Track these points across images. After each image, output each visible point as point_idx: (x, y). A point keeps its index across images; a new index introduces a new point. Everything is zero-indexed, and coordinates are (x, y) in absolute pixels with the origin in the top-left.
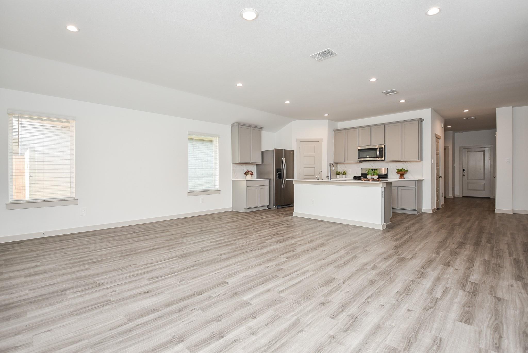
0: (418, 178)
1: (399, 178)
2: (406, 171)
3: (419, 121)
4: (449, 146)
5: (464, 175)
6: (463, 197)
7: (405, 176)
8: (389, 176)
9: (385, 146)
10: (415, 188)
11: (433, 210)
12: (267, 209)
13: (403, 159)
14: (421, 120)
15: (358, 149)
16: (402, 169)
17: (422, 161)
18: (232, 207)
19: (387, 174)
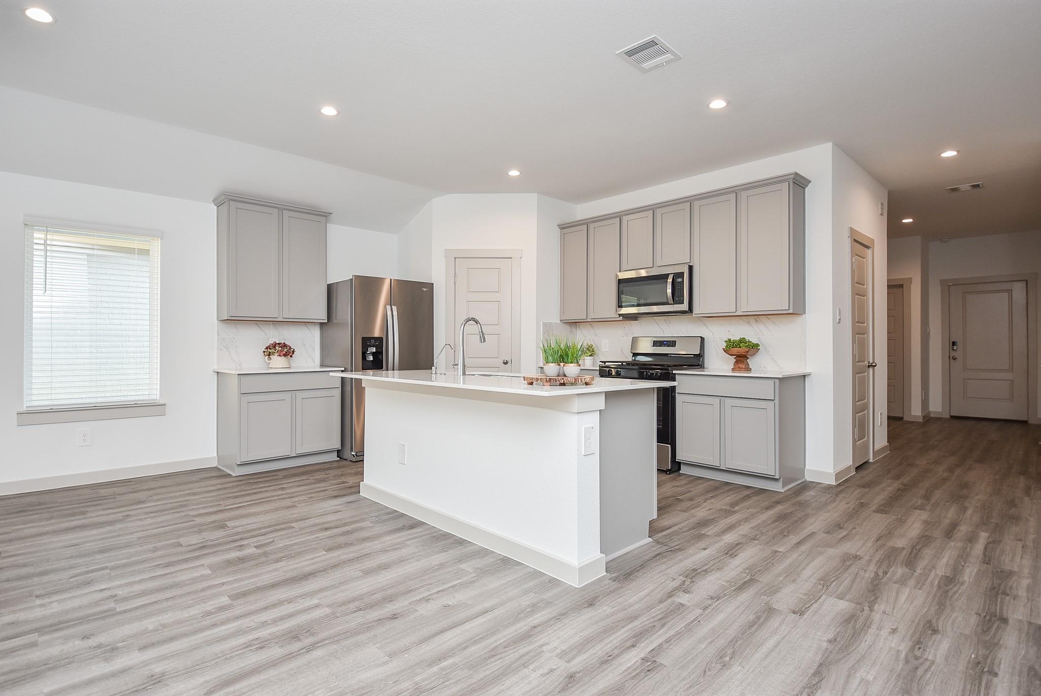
0: (791, 368)
1: (733, 370)
2: (754, 348)
3: (791, 183)
4: (911, 278)
5: (954, 359)
6: (952, 417)
7: (752, 362)
8: (707, 363)
9: (691, 268)
10: (772, 403)
11: (838, 476)
12: (337, 461)
13: (744, 308)
14: (799, 183)
15: (619, 280)
16: (742, 341)
17: (804, 313)
18: (216, 455)
19: (699, 355)
